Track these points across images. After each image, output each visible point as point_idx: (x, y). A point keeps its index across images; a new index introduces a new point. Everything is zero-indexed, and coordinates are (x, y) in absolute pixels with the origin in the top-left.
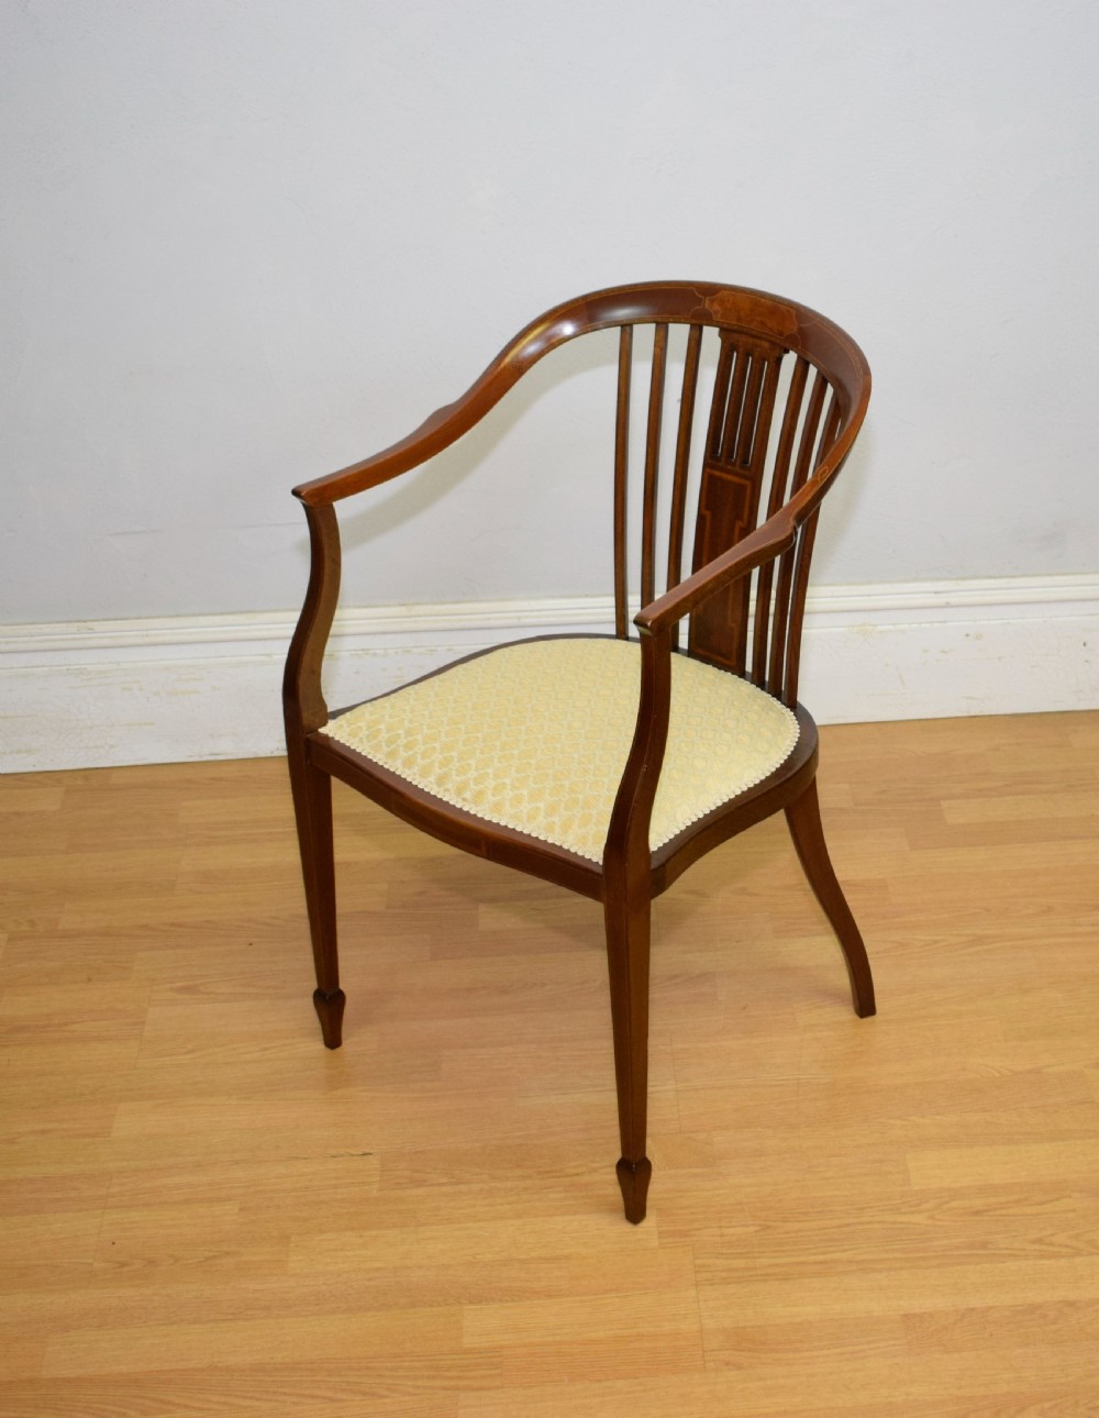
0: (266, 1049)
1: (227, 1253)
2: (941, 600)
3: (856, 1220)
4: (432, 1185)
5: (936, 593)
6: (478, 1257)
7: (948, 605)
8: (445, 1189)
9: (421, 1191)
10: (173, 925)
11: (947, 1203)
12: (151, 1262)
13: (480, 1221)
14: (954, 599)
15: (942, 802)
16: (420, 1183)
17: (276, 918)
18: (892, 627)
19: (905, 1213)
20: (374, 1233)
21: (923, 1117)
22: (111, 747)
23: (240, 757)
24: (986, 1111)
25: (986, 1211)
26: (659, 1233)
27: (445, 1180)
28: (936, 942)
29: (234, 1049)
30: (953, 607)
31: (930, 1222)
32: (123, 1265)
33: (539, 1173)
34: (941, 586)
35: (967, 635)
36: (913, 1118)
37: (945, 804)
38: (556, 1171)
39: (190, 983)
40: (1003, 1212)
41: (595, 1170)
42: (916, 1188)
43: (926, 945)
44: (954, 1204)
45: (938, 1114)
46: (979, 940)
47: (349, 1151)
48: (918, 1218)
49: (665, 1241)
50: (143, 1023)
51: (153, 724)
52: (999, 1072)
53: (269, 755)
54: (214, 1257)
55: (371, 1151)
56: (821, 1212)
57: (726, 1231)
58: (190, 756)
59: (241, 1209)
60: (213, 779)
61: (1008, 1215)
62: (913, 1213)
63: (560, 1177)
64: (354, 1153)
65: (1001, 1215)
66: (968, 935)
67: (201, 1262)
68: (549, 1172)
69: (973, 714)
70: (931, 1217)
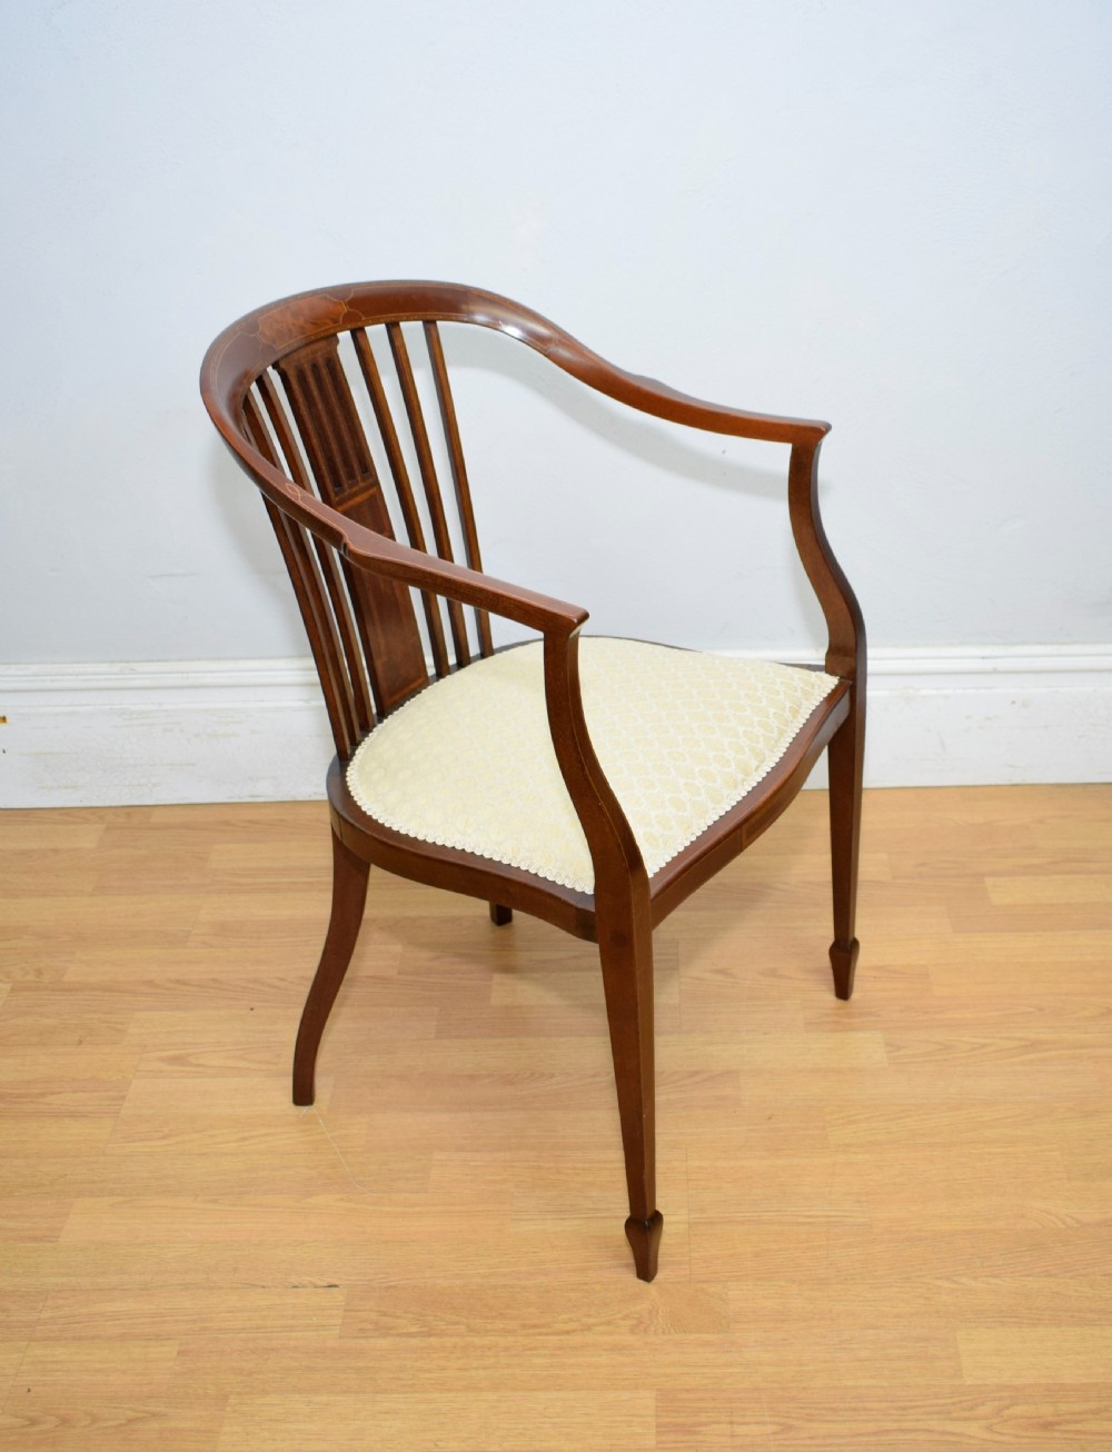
0: (244, 1139)
1: (154, 1415)
2: (989, 665)
3: (894, 1426)
4: (400, 1335)
5: (983, 658)
6: (441, 1444)
7: (995, 672)
8: (413, 1342)
9: (384, 1343)
10: (178, 982)
11: (1008, 1408)
12: (65, 1421)
13: (449, 1390)
14: (1002, 664)
15: (986, 879)
16: (384, 1331)
17: (282, 980)
18: (934, 692)
19: (958, 1419)
20: (324, 1398)
21: (975, 1278)
22: (154, 785)
23: (279, 799)
24: (1050, 1276)
25: (1058, 1423)
26: (658, 1426)
27: (414, 1329)
28: (984, 1046)
29: (212, 1136)
30: (1001, 672)
31: (987, 1436)
32: (33, 1422)
33: (524, 1327)
34: (988, 651)
35: (1014, 702)
36: (964, 1280)
37: (989, 881)
38: (543, 1326)
39: (182, 1052)
40: (1079, 1427)
41: (588, 1328)
42: (969, 1383)
43: (973, 1049)
44: (1018, 1410)
45: (994, 1276)
46: (1034, 1046)
47: (314, 1280)
48: (974, 1429)
49: (664, 1438)
50: (123, 1098)
51: (194, 765)
52: (1064, 1223)
53: (308, 799)
54: (137, 1419)
55: (337, 1283)
56: (855, 1409)
57: (739, 1430)
58: (231, 798)
59: (179, 1353)
60: (250, 821)
61: (1085, 1433)
62: (966, 1419)
63: (547, 1334)
64: (320, 1283)
65: (1078, 1432)
66: (1020, 1039)
67: (121, 1425)
68: (535, 1326)
69: (1015, 782)
70: (989, 1428)
